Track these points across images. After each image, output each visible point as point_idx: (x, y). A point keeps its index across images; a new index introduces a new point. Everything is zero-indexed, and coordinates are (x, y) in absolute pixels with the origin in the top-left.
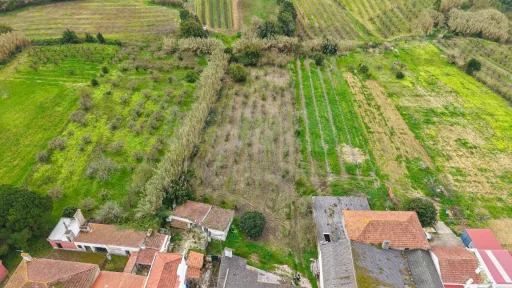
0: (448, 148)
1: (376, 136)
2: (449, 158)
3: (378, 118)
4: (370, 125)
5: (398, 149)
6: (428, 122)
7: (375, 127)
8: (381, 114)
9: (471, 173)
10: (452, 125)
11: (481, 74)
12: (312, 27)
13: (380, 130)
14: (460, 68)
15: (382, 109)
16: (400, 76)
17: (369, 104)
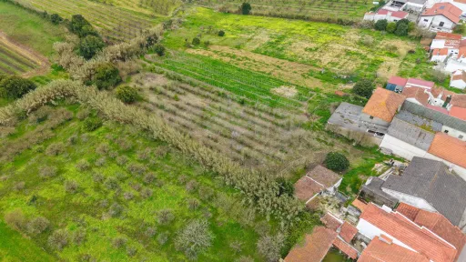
0: (310, 56)
2: (319, 60)
3: (257, 64)
5: (295, 72)
7: (265, 70)
11: (253, 11)
12: (109, 31)
13: (270, 69)
14: (236, 13)
15: (250, 58)
16: (221, 34)
17: (239, 60)
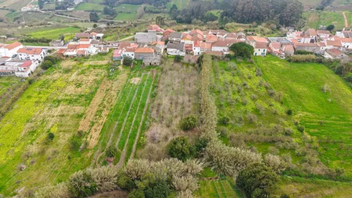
1: (117, 89)
3: (107, 98)
4: (115, 94)
8: (104, 100)
10: (71, 94)
15: (99, 104)
17: (104, 107)
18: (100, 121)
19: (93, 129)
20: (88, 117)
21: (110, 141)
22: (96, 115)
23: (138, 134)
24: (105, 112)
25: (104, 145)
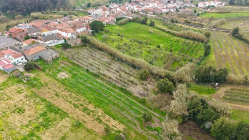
0: (27, 102)
1: (62, 89)
2: (26, 96)
3: (70, 100)
4: (70, 93)
5: (49, 88)
6: (44, 114)
7: (67, 93)
8: (70, 102)
9: (14, 94)
10: (30, 121)
13: (63, 93)
15: (73, 106)
17: (82, 105)
18: (100, 114)
19: (105, 122)
20: (85, 120)
21: (128, 117)
22: (89, 114)
23: (132, 100)
24: (91, 107)
25: (130, 121)
